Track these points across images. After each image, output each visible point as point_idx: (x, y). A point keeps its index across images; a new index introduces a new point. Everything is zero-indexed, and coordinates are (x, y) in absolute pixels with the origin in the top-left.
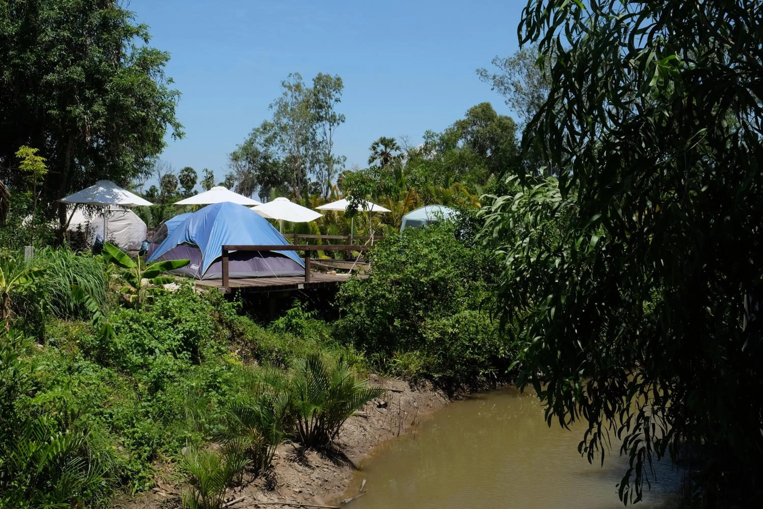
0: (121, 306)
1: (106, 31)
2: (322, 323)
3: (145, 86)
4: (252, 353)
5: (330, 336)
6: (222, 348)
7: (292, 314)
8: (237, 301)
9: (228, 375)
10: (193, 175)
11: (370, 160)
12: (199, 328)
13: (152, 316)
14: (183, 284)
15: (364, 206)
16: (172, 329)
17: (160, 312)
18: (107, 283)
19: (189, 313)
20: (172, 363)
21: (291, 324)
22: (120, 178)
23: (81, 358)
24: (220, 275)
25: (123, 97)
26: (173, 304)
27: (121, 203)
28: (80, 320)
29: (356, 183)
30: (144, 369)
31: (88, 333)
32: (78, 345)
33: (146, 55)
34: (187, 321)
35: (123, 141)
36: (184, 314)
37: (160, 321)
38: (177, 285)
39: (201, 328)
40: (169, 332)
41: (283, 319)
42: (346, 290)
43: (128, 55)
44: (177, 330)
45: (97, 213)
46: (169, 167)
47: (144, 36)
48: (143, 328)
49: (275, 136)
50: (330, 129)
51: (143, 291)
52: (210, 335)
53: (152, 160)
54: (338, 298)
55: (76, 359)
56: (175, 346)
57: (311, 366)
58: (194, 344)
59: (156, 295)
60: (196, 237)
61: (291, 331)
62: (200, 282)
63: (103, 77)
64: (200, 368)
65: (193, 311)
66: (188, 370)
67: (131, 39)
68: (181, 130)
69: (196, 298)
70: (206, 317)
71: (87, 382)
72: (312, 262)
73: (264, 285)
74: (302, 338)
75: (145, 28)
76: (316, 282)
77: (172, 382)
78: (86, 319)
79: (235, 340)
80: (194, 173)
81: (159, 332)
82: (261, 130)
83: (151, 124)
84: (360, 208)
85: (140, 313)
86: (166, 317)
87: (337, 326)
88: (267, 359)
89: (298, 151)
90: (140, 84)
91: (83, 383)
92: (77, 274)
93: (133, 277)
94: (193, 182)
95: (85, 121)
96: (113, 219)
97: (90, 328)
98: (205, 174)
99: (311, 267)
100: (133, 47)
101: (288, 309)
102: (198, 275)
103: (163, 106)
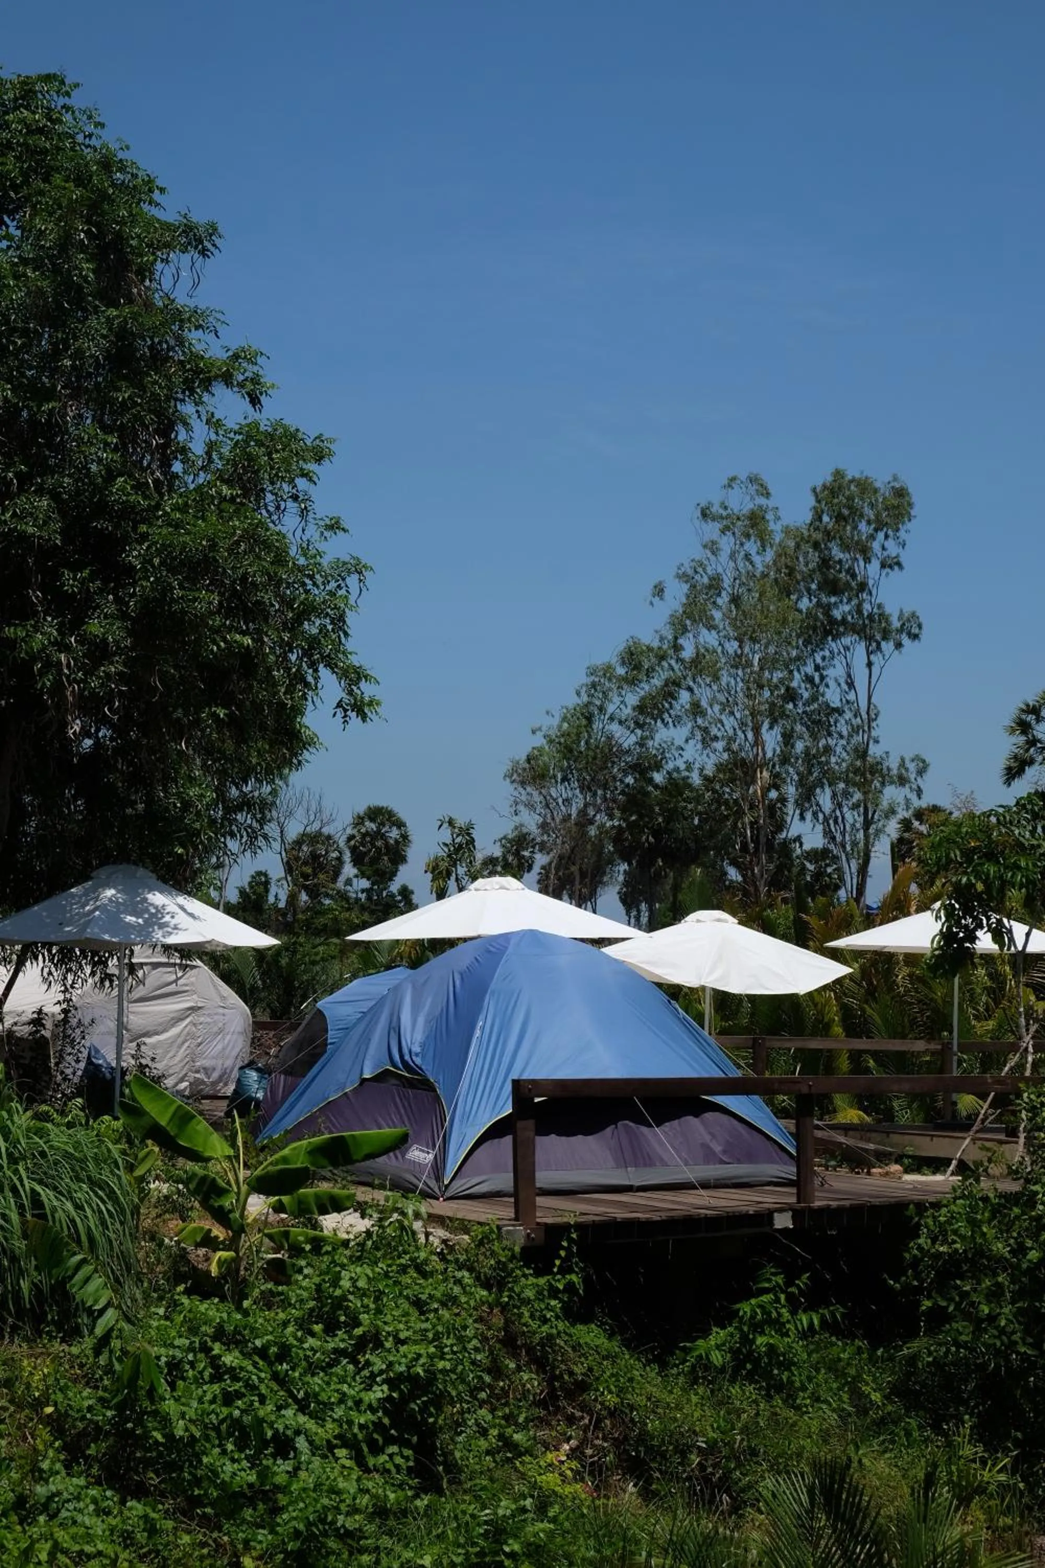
0: (181, 1288)
1: (125, 378)
2: (859, 1351)
3: (252, 550)
4: (618, 1456)
5: (886, 1397)
6: (517, 1437)
7: (753, 1317)
8: (564, 1271)
9: (539, 1529)
10: (394, 834)
11: (1009, 769)
12: (441, 1365)
13: (285, 1324)
14: (384, 1213)
15: (999, 934)
16: (351, 1367)
17: (312, 1310)
18: (136, 1211)
19: (406, 1314)
20: (352, 1488)
21: (751, 1352)
22: (171, 853)
23: (58, 1466)
24: (505, 1181)
25: (182, 587)
26: (354, 1281)
27: (174, 939)
28: (52, 1338)
29: (968, 854)
30: (261, 1506)
31: (75, 1381)
32: (48, 1421)
33: (253, 448)
34: (400, 1342)
35: (179, 732)
36: (389, 1318)
37: (311, 1342)
38: (363, 1217)
39: (448, 1365)
40: (342, 1381)
41: (722, 1333)
42: (943, 1232)
43: (198, 448)
44: (366, 1373)
45: (93, 974)
46: (313, 807)
47: (250, 386)
48: (255, 1365)
49: (669, 691)
50: (870, 664)
51: (252, 1239)
52: (473, 1392)
53: (266, 789)
54: (916, 1262)
55: (41, 1471)
56: (361, 1427)
57: (828, 1503)
58: (424, 1420)
59: (295, 1250)
60: (423, 1054)
61: (750, 1378)
62: (441, 1207)
63: (117, 526)
64: (447, 1506)
65: (419, 1305)
66: (404, 1513)
67: (206, 397)
68: (367, 689)
69: (426, 1262)
70: (465, 1328)
71: (77, 1548)
72: (819, 1134)
73: (655, 1217)
74: (790, 1401)
75: (250, 361)
76: (834, 1204)
77: (351, 1554)
78: (72, 1334)
79: (558, 1409)
80: (400, 824)
81: (308, 1378)
82: (621, 671)
83: (269, 670)
84: (985, 942)
85: (246, 1313)
86: (331, 1328)
87: (912, 1360)
88: (670, 1476)
89: (758, 741)
90: (237, 543)
91: (65, 1552)
92: (40, 1182)
93: (222, 1192)
94: (397, 855)
95: (60, 672)
96: (140, 992)
97: (81, 1366)
98: (446, 835)
99: (817, 1153)
100: (213, 423)
101: (740, 1301)
102: (433, 1184)
103: (308, 610)
